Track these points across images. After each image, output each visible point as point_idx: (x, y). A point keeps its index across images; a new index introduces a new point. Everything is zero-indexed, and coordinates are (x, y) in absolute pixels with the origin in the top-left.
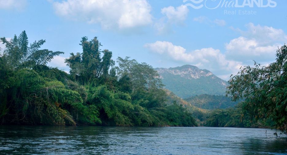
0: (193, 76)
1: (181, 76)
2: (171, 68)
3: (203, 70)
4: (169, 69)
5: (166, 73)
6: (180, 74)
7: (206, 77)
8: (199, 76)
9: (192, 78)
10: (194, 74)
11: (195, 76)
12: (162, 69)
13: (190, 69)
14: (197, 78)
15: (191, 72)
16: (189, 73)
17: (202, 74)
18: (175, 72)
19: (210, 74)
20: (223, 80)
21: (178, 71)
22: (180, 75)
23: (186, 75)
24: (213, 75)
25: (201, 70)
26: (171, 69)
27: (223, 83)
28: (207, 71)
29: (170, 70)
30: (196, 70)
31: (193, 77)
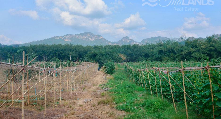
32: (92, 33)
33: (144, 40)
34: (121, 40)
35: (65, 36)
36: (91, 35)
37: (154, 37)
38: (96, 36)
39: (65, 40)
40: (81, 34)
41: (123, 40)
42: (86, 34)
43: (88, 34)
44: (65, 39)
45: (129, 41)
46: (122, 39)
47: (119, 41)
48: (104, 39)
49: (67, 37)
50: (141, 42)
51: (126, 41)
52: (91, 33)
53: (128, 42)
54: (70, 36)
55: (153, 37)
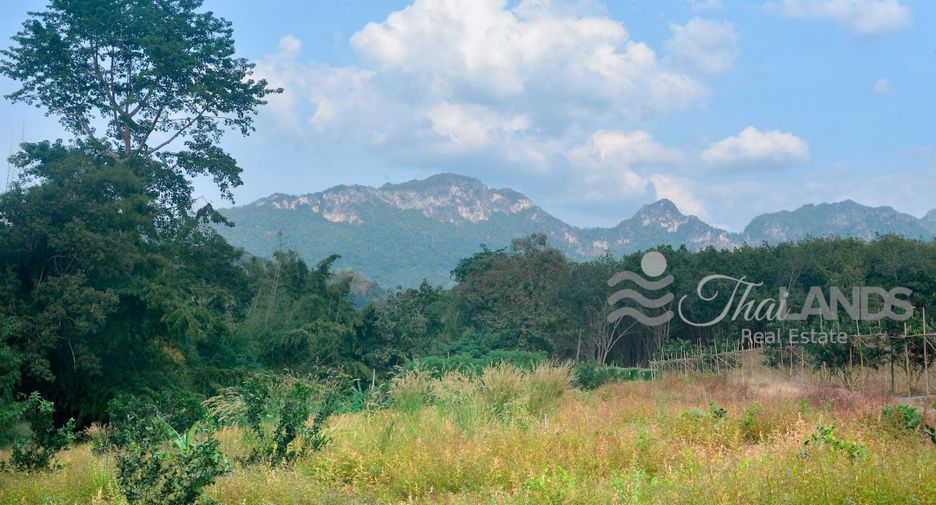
0: (464, 212)
1: (425, 212)
2: (388, 184)
3: (500, 192)
4: (381, 189)
5: (372, 203)
6: (418, 204)
7: (512, 214)
8: (486, 213)
9: (462, 218)
10: (469, 204)
11: (472, 211)
12: (358, 188)
13: (454, 189)
14: (481, 218)
15: (460, 198)
16: (453, 201)
17: (496, 204)
18: (402, 198)
19: (525, 205)
20: (567, 226)
21: (412, 194)
22: (421, 211)
23: (441, 209)
24: (535, 207)
25: (493, 191)
26: (388, 187)
27: (567, 234)
28: (513, 196)
29: (386, 193)
30: (477, 193)
31: (464, 215)
32: (474, 180)
33: (758, 224)
34: (635, 221)
35: (327, 192)
36: (471, 192)
37: (816, 205)
38: (496, 197)
39: (327, 217)
40: (413, 185)
41: (646, 222)
42: (438, 184)
43: (451, 184)
44: (330, 210)
45: (680, 227)
46: (639, 214)
47: (623, 224)
48: (542, 213)
49: (337, 203)
50: (746, 230)
51: (663, 225)
52: (468, 178)
53: (670, 230)
54: (353, 192)
55: (812, 205)
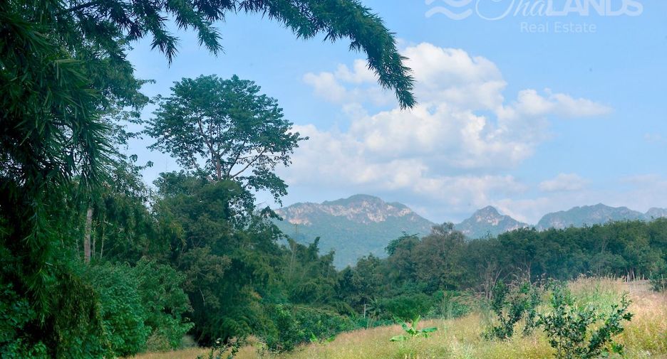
0: (371, 217)
1: (348, 218)
2: (326, 201)
3: (392, 205)
4: (322, 204)
5: (317, 212)
6: (344, 213)
7: (399, 217)
8: (384, 217)
9: (369, 220)
10: (374, 212)
11: (376, 216)
12: (308, 204)
13: (365, 203)
14: (381, 220)
15: (368, 208)
16: (364, 210)
17: (390, 211)
18: (334, 209)
19: (407, 211)
21: (340, 207)
22: (346, 216)
23: (357, 215)
24: (413, 213)
25: (388, 204)
26: (326, 203)
28: (400, 207)
29: (325, 207)
30: (379, 205)
31: (371, 218)
32: (376, 198)
33: (547, 218)
34: (472, 220)
35: (290, 207)
36: (375, 204)
37: (580, 207)
38: (390, 207)
39: (291, 221)
40: (341, 201)
41: (479, 220)
42: (356, 200)
43: (363, 200)
44: (292, 217)
45: (499, 222)
46: (475, 215)
47: (466, 221)
48: (416, 215)
49: (296, 213)
50: (539, 223)
51: (489, 221)
52: (373, 197)
53: (493, 224)
54: (305, 207)
55: (578, 207)
